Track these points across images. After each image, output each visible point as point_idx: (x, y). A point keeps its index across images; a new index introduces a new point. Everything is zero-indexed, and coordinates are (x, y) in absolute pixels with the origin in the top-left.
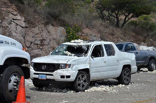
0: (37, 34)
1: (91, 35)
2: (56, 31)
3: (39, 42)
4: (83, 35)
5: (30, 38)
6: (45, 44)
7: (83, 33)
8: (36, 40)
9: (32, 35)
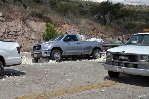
0: (12, 26)
1: (69, 29)
2: (38, 26)
3: (13, 33)
4: (62, 29)
5: (3, 30)
6: (19, 34)
7: (62, 28)
8: (10, 31)
9: (6, 27)
